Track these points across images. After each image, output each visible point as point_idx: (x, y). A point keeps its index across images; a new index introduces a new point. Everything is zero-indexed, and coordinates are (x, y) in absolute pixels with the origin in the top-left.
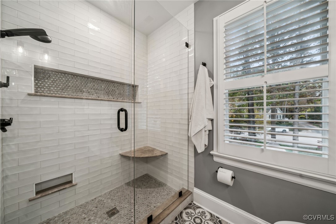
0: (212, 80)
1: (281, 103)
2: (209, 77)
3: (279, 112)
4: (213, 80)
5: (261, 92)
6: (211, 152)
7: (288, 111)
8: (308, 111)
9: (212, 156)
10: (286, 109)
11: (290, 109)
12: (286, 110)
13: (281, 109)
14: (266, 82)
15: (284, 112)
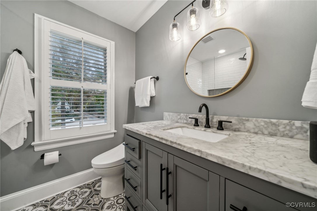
0: (32, 72)
1: (68, 100)
2: (28, 68)
3: (66, 104)
4: (34, 73)
5: (80, 92)
6: (33, 144)
7: (74, 104)
8: (87, 104)
9: (33, 147)
10: (73, 102)
11: (75, 103)
12: (73, 104)
13: (69, 103)
14: (82, 87)
15: (71, 105)
